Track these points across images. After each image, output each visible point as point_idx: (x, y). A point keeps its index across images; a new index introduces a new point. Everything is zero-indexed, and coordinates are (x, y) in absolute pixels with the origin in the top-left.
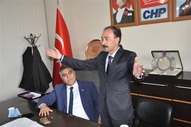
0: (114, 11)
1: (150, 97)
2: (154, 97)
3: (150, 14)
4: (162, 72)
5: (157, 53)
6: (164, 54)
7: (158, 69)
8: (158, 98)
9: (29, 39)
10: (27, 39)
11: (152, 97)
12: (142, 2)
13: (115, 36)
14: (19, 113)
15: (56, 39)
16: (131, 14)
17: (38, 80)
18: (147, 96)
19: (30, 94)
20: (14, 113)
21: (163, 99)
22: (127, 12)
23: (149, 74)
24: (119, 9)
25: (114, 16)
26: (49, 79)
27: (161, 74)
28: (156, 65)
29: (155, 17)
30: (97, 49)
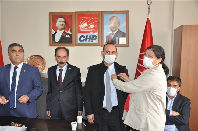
0: (53, 32)
3: (85, 39)
22: (65, 34)
24: (58, 31)
29: (89, 42)
30: (37, 64)
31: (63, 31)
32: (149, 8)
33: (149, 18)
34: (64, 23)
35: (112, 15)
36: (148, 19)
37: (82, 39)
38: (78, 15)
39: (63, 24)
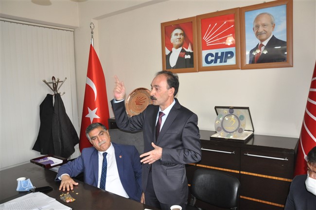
0: (167, 52)
1: (212, 167)
2: (216, 168)
3: (213, 58)
4: (228, 135)
5: (222, 109)
6: (231, 110)
7: (222, 130)
8: (222, 169)
9: (50, 83)
10: (47, 84)
11: (214, 168)
12: (204, 42)
13: (169, 86)
14: (32, 185)
15: (87, 85)
16: (189, 57)
17: (60, 141)
18: (208, 167)
19: (47, 160)
20: (24, 186)
21: (228, 170)
22: (184, 53)
23: (211, 138)
24: (174, 49)
25: (166, 58)
26: (74, 139)
27: (226, 138)
28: (220, 126)
29: (220, 62)
30: (142, 101)
31: (181, 48)
34: (182, 37)
35: (258, 12)
37: (210, 58)
38: (201, 20)
39: (180, 38)
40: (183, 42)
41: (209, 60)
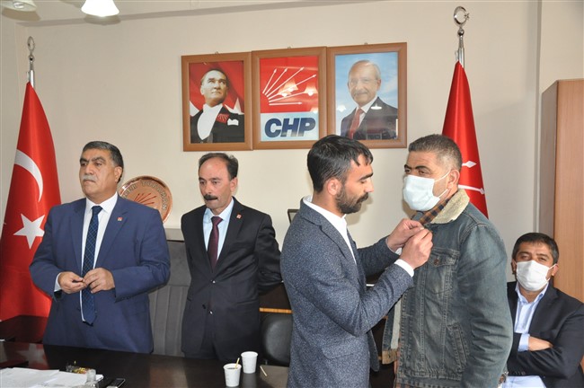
0: (193, 111)
3: (280, 128)
13: (230, 176)
15: (16, 166)
16: (235, 122)
22: (226, 116)
24: (206, 107)
25: (191, 123)
29: (292, 136)
31: (220, 106)
32: (460, 34)
33: (462, 63)
34: (223, 86)
35: (357, 58)
36: (458, 65)
37: (274, 128)
38: (260, 59)
39: (219, 88)
40: (225, 95)
41: (273, 130)
